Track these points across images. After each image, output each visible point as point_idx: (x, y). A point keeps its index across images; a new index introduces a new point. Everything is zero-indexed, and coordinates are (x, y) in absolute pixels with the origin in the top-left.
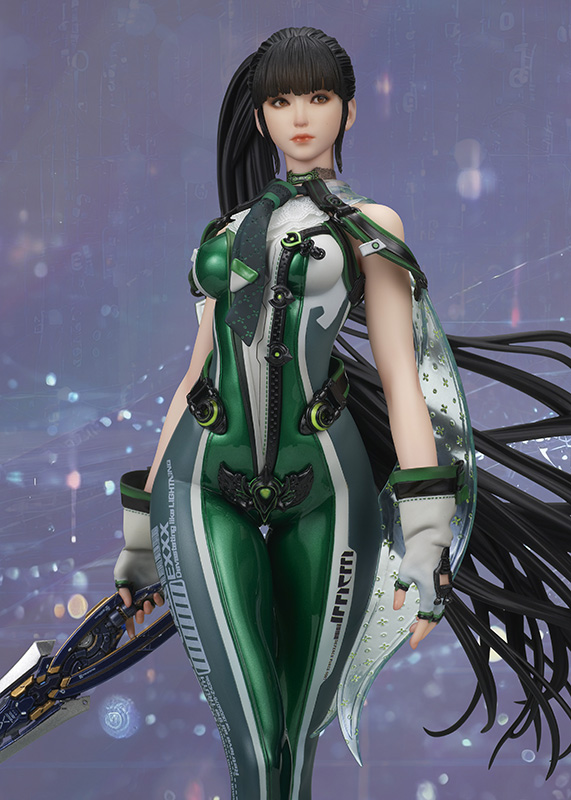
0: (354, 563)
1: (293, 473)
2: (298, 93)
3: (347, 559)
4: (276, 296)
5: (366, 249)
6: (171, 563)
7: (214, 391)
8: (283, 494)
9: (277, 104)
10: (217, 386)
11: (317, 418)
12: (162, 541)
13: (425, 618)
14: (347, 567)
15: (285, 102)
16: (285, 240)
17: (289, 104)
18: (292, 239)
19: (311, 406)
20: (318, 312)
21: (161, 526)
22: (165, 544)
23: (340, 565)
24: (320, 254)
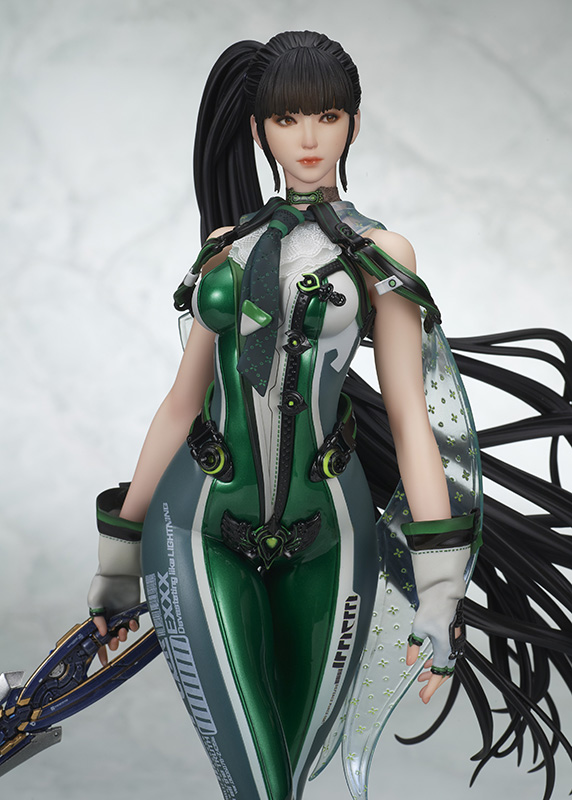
0: (358, 607)
1: (301, 521)
2: (307, 113)
3: (351, 604)
4: (290, 341)
5: (382, 287)
6: (172, 616)
7: (219, 435)
8: (289, 542)
9: (283, 122)
10: (222, 429)
11: (330, 465)
12: (161, 592)
13: (438, 673)
14: (351, 612)
15: (290, 121)
16: (301, 282)
17: (296, 122)
18: (309, 282)
19: (322, 452)
20: (332, 355)
21: (159, 576)
22: (165, 596)
23: (344, 611)
24: (339, 300)
